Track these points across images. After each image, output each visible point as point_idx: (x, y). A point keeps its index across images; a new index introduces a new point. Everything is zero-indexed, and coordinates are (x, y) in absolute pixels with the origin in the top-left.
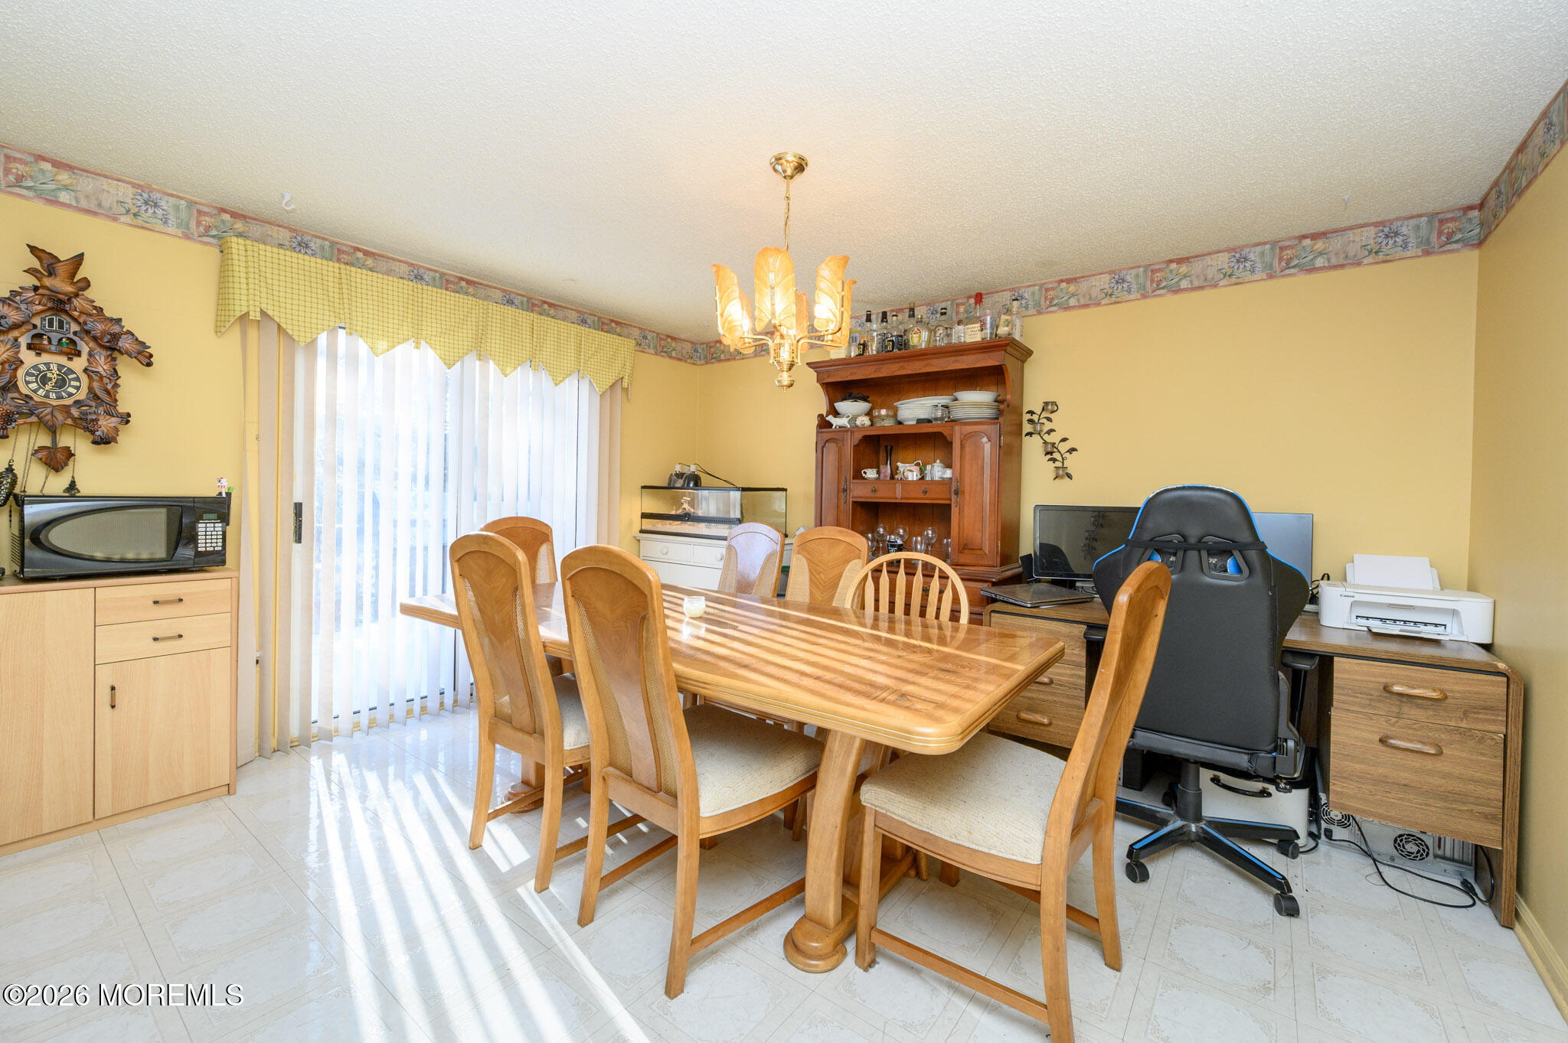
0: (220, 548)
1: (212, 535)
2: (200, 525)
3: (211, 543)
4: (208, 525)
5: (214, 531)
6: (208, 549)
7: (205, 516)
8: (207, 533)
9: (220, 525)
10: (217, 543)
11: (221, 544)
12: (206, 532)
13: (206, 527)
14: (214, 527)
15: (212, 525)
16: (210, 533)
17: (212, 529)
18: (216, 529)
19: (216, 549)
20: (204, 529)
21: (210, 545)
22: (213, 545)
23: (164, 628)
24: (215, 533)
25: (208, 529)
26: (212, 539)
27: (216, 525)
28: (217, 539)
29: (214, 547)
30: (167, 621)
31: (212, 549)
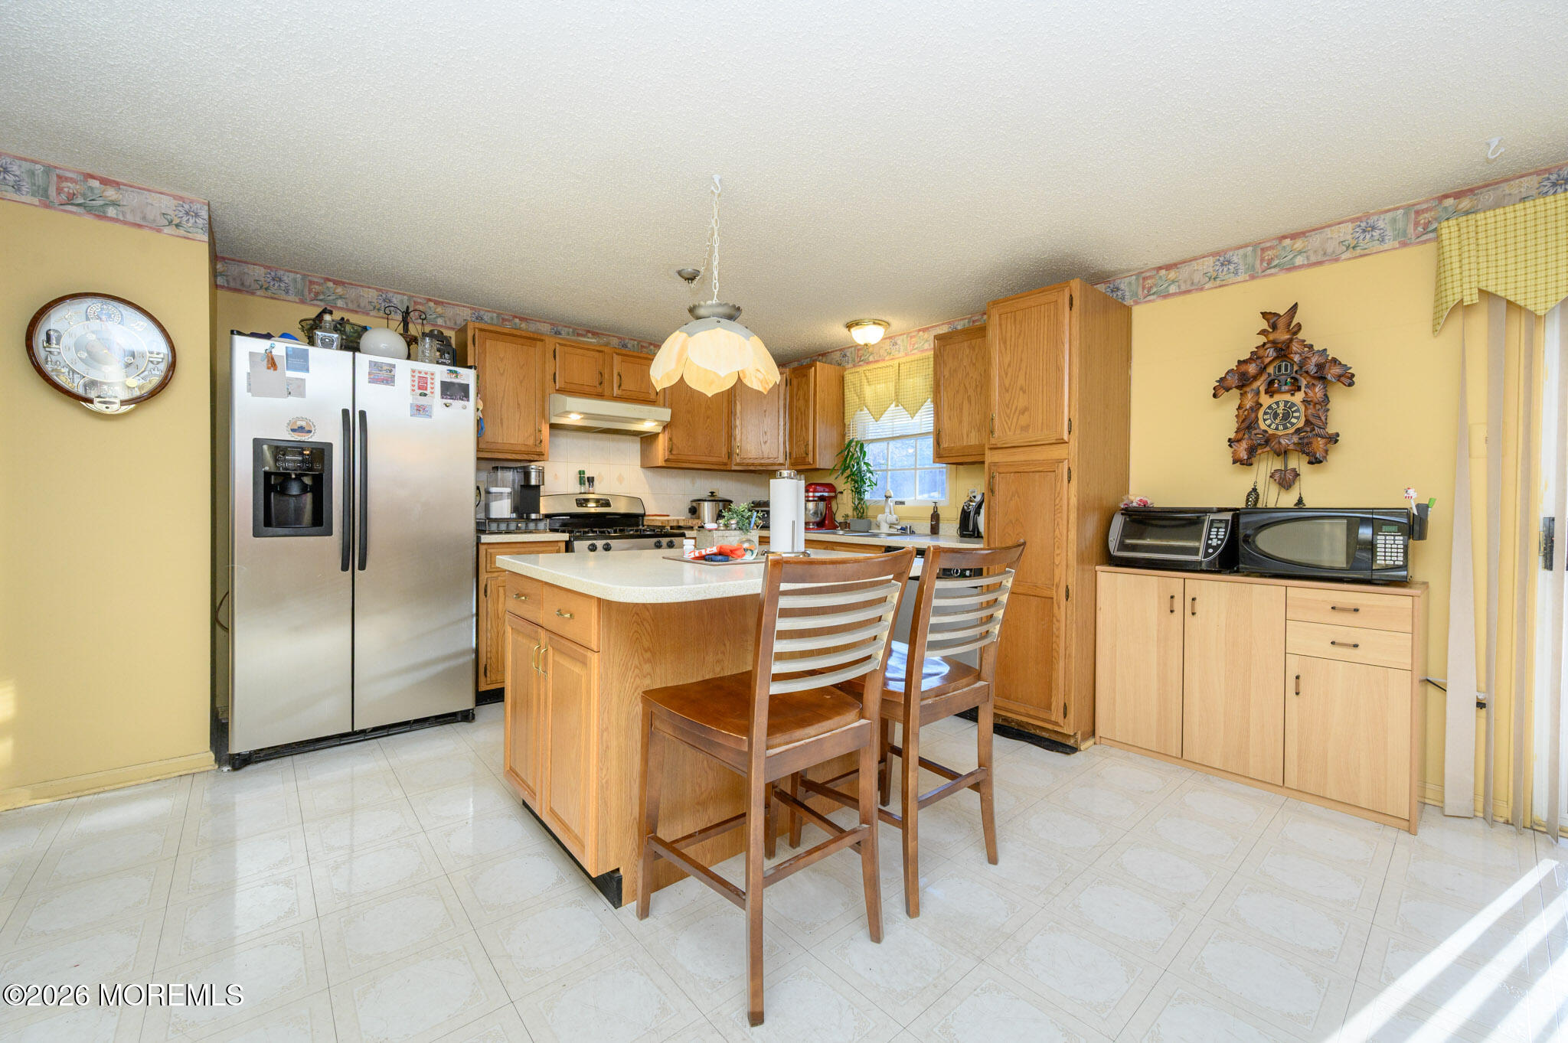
0: (1401, 563)
1: (1391, 548)
2: (1379, 537)
3: (1391, 556)
4: (1387, 537)
5: (1394, 544)
6: (1387, 562)
7: (1385, 528)
8: (1387, 546)
9: (1401, 538)
10: (1397, 556)
11: (1402, 559)
12: (1385, 544)
13: (1385, 540)
14: (1394, 540)
15: (1392, 538)
16: (1390, 546)
17: (1393, 542)
18: (1396, 542)
19: (1396, 563)
20: (1383, 542)
21: (1390, 558)
22: (1393, 558)
23: (1343, 635)
24: (1396, 546)
25: (1387, 542)
26: (1391, 552)
27: (1397, 538)
28: (1397, 552)
29: (1394, 561)
30: (1345, 628)
31: (1392, 563)
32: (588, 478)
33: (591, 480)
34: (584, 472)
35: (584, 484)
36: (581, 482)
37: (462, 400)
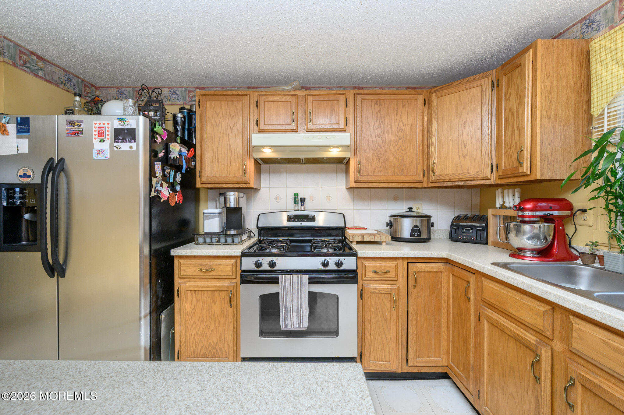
32: (301, 198)
33: (303, 200)
34: (298, 194)
35: (298, 204)
36: (296, 202)
37: (130, 142)
